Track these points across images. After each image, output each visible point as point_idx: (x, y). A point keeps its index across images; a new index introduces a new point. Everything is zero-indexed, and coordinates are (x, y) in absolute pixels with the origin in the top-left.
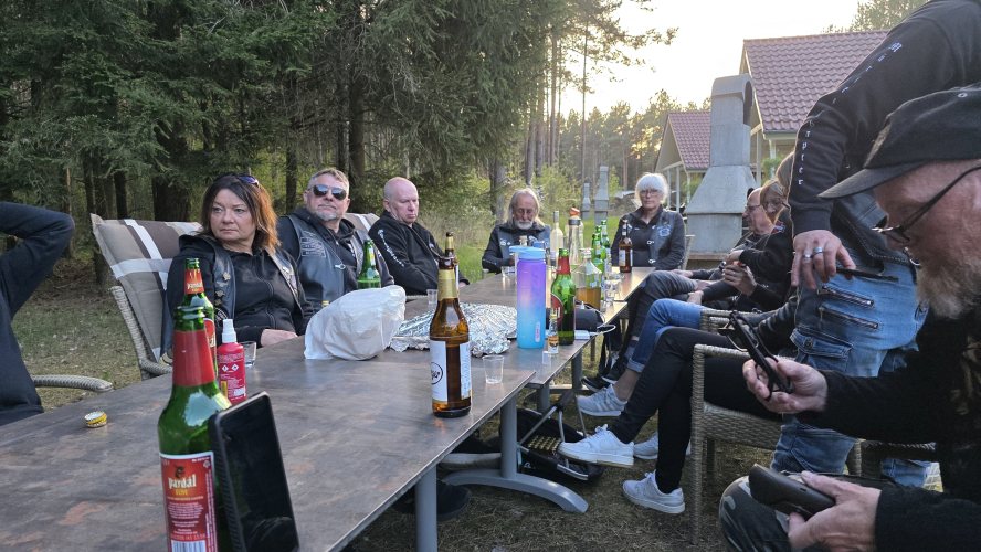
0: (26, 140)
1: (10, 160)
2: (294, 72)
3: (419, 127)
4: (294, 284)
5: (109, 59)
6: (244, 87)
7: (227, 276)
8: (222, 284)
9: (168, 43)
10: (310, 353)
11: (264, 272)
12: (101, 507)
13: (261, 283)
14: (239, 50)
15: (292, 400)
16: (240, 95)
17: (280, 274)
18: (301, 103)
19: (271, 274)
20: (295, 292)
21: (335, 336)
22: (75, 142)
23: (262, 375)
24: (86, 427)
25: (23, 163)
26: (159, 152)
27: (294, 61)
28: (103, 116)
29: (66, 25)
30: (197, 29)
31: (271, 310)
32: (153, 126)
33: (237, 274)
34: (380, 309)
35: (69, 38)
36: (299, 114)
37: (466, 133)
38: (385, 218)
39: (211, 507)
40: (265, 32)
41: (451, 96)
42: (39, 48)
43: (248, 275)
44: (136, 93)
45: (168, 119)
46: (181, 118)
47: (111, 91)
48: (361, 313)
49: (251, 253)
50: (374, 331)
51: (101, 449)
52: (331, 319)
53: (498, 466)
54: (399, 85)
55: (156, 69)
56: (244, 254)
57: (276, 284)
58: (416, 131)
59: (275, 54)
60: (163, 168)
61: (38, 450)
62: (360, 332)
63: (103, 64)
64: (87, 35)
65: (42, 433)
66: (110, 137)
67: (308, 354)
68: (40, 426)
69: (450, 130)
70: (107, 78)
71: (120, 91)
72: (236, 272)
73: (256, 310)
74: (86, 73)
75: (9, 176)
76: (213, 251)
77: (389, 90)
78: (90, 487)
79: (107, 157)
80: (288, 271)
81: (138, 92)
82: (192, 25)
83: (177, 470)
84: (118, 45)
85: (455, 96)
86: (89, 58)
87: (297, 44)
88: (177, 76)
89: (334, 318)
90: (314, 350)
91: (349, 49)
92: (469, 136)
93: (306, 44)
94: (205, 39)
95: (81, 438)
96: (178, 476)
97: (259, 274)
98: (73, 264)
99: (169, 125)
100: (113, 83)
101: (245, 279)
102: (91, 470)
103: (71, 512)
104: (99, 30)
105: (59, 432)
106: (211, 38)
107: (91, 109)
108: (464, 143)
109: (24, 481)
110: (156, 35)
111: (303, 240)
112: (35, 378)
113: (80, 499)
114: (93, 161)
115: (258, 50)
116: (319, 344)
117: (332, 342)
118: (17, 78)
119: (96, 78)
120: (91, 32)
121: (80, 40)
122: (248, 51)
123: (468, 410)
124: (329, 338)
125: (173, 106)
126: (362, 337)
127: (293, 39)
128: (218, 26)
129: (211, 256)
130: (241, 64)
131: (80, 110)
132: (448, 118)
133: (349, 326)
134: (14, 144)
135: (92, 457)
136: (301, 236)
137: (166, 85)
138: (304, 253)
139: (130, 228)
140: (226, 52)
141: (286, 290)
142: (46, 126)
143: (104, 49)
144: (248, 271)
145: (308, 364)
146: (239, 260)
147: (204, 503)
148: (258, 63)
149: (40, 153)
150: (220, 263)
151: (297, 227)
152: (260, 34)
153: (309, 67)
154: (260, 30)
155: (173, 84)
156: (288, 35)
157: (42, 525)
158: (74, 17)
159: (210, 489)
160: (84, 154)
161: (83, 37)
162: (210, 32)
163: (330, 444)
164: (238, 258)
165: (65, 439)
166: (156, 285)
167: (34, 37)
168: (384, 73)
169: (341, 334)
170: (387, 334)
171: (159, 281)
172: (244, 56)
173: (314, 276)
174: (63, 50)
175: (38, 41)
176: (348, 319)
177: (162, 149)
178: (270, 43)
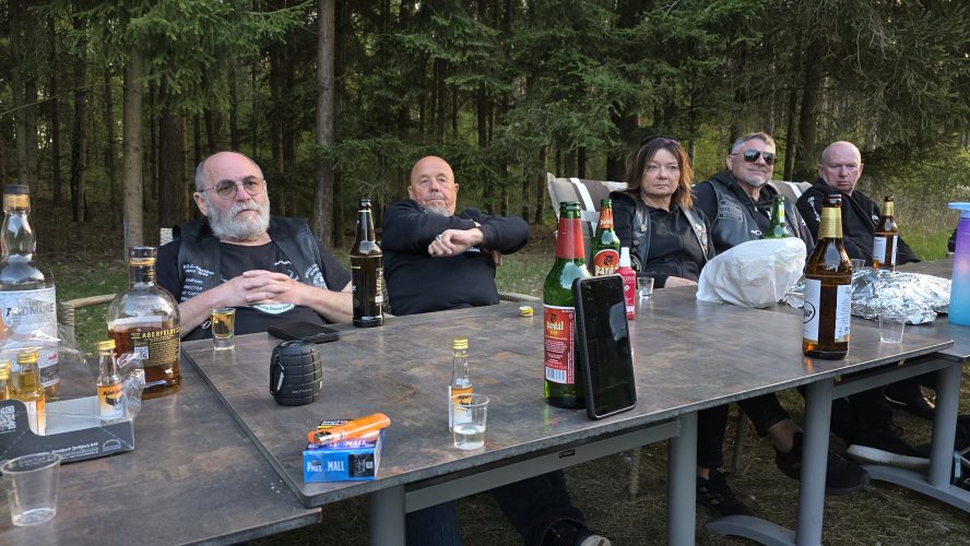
0: (517, 124)
1: (507, 140)
2: (744, 43)
3: (887, 88)
4: (705, 241)
5: (581, 52)
6: (691, 63)
7: (644, 228)
8: (638, 235)
9: (629, 31)
10: (702, 295)
11: (678, 227)
12: (516, 356)
13: (672, 237)
14: (690, 28)
15: (671, 323)
16: (687, 72)
17: (692, 230)
18: (749, 75)
19: (683, 230)
20: (704, 248)
21: (725, 280)
22: (550, 123)
23: (656, 305)
24: (520, 315)
25: (515, 143)
26: (611, 129)
27: (745, 32)
28: (572, 100)
29: (552, 27)
30: (655, 14)
31: (680, 262)
32: (607, 106)
33: (653, 227)
34: (772, 258)
35: (554, 38)
36: (746, 86)
37: (952, 91)
38: (819, 185)
39: (572, 348)
40: (718, 6)
41: (936, 47)
42: (533, 50)
43: (663, 228)
44: (598, 80)
45: (622, 99)
46: (633, 98)
47: (580, 78)
48: (751, 261)
49: (668, 210)
50: (764, 279)
51: (526, 328)
52: (723, 264)
53: (926, 472)
54: (864, 43)
55: (616, 56)
56: (661, 210)
57: (686, 240)
58: (881, 93)
59: (725, 27)
60: (613, 143)
61: (489, 323)
62: (750, 278)
63: (576, 56)
64: (566, 33)
65: (494, 315)
66: (575, 117)
67: (699, 295)
68: (493, 311)
69: (929, 89)
70: (577, 68)
71: (587, 79)
72: (653, 225)
73: (666, 260)
74: (563, 65)
75: (505, 154)
76: (634, 205)
77: (852, 49)
78: (513, 345)
79: (571, 135)
80: (699, 228)
81: (601, 78)
82: (650, 11)
83: (551, 316)
84: (590, 39)
85: (941, 48)
86: (566, 52)
87: (750, 14)
88: (635, 60)
89: (726, 264)
90: (706, 294)
91: (808, 10)
92: (957, 95)
93: (759, 12)
94: (661, 22)
95: (516, 321)
96: (552, 321)
97: (673, 229)
98: (543, 229)
99: (621, 104)
100: (581, 72)
101: (659, 232)
102: (516, 337)
103: (500, 354)
104: (576, 28)
105: (504, 315)
106: (666, 20)
107: (565, 94)
108: (948, 103)
109: (476, 335)
110: (620, 25)
111: (723, 203)
112: (500, 293)
113: (505, 350)
114: (562, 138)
115: (709, 26)
116: (711, 287)
117: (722, 285)
118: (517, 75)
119: (571, 69)
120: (570, 30)
121: (561, 38)
122: (699, 27)
123: (844, 355)
124: (719, 282)
125: (626, 87)
126: (751, 284)
127: (744, 9)
128: (675, 8)
129: (632, 209)
130: (691, 43)
131: (556, 96)
132: (929, 75)
133: (740, 272)
134: (510, 127)
135: (519, 331)
136: (721, 198)
137: (623, 69)
138: (722, 215)
139: (574, 185)
140: (679, 31)
141: (697, 247)
142: (532, 113)
143: (578, 43)
144: (663, 225)
145: (698, 303)
146: (656, 214)
147: (567, 343)
148: (707, 38)
149: (527, 134)
150: (639, 215)
151: (718, 191)
152: (713, 9)
153: (760, 35)
154: (713, 5)
155: (629, 67)
156: (741, 5)
157: (481, 357)
158: (559, 19)
159: (572, 334)
160: (556, 133)
161: (563, 35)
162: (665, 14)
163: (693, 355)
164: (656, 213)
165: (506, 319)
166: (588, 232)
167: (530, 40)
168: (848, 31)
169: (732, 280)
170: (781, 287)
171: (591, 229)
172: (694, 32)
173: (729, 237)
174: (549, 49)
175: (533, 44)
176: (740, 264)
177: (613, 125)
178: (721, 17)
